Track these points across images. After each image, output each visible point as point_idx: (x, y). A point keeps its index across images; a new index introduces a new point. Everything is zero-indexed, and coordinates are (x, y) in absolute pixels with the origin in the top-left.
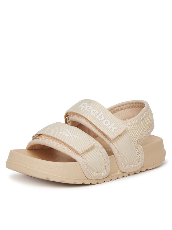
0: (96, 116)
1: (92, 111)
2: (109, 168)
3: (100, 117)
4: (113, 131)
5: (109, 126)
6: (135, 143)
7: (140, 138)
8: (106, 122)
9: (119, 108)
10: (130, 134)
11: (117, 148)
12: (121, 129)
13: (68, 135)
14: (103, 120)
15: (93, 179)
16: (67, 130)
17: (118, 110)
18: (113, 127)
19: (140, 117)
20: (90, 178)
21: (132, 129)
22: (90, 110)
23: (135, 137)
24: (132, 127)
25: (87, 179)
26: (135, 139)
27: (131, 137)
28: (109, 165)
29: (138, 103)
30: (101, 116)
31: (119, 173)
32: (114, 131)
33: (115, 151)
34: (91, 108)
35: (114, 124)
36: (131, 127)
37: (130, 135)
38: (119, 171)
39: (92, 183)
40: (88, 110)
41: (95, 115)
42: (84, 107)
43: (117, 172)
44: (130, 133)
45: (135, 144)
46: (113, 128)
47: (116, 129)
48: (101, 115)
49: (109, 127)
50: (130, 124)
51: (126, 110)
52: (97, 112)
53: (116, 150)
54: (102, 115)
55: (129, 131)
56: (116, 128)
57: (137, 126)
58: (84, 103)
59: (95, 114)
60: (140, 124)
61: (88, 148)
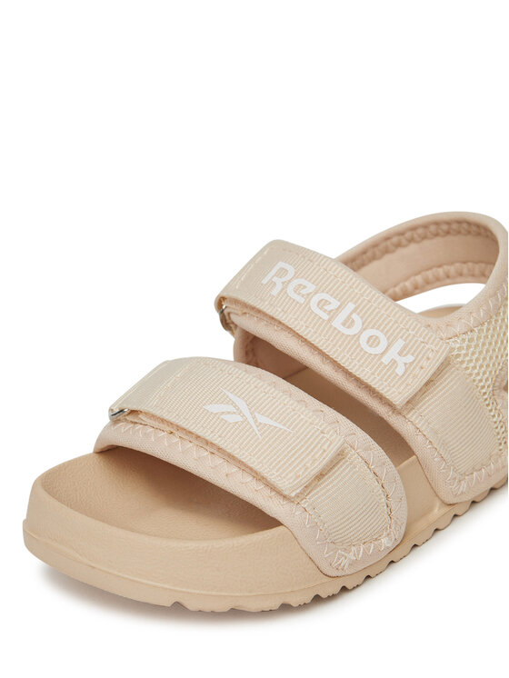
0: (329, 320)
1: (316, 299)
2: (401, 512)
3: (348, 322)
4: (400, 373)
5: (383, 354)
6: (485, 393)
7: (501, 370)
8: (373, 341)
9: (401, 237)
10: (464, 366)
11: (423, 429)
12: (428, 359)
13: (239, 418)
14: (361, 332)
15: (348, 572)
16: (231, 396)
17: (399, 245)
18: (400, 353)
19: (495, 294)
20: (339, 574)
21: (468, 347)
22: (308, 295)
23: (484, 373)
24: (466, 337)
25: (326, 579)
26: (487, 380)
27: (471, 375)
28: (404, 502)
29: (469, 223)
30: (349, 317)
31: (437, 511)
32: (406, 371)
33: (415, 441)
34: (311, 288)
35: (400, 344)
36: (463, 340)
37: (467, 368)
38: (438, 503)
39: (349, 587)
40: (298, 298)
41: (326, 317)
42: (286, 284)
43: (430, 509)
44: (462, 362)
45: (486, 397)
46: (398, 358)
47: (413, 362)
48: (351, 314)
49: (383, 360)
50: (458, 330)
51: (426, 243)
52: (335, 304)
53: (420, 438)
54: (354, 311)
55: (458, 356)
56: (410, 358)
57: (488, 330)
58: (281, 264)
59: (325, 311)
60: (496, 321)
61: (321, 467)
